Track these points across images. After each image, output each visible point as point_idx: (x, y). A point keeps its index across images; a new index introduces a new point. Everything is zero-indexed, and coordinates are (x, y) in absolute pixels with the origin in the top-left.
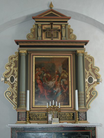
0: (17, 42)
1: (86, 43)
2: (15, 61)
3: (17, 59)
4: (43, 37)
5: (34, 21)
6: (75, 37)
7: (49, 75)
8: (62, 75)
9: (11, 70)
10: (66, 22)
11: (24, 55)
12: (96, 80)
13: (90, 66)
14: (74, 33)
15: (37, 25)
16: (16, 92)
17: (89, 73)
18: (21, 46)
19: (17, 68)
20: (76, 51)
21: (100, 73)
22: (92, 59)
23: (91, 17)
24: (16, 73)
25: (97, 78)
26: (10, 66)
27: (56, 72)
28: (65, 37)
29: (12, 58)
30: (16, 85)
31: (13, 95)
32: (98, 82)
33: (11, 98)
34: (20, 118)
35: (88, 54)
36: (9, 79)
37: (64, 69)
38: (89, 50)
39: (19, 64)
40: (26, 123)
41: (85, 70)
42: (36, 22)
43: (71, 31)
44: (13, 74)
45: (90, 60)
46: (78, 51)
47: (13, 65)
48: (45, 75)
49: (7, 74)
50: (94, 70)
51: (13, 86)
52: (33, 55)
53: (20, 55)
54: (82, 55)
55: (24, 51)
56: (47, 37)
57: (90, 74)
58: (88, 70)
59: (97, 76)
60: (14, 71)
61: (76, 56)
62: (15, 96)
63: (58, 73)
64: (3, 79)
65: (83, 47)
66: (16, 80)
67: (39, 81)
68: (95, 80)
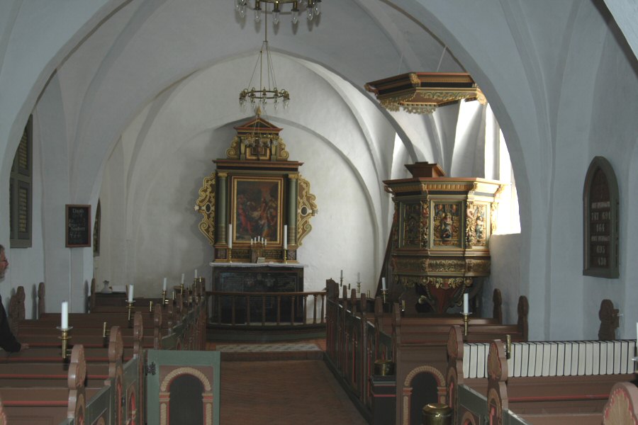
0: (214, 162)
1: (301, 164)
2: (211, 185)
3: (213, 182)
4: (247, 154)
5: (235, 132)
6: (287, 154)
7: (253, 203)
8: (270, 204)
9: (206, 196)
10: (277, 134)
11: (224, 179)
12: (311, 211)
13: (304, 193)
14: (287, 149)
15: (240, 137)
16: (213, 223)
17: (303, 203)
18: (219, 167)
19: (213, 194)
20: (288, 175)
21: (316, 202)
22: (307, 184)
23: (309, 128)
24: (213, 200)
25: (312, 209)
26: (205, 191)
27: (262, 199)
28: (276, 154)
29: (207, 181)
30: (213, 215)
31: (209, 227)
32: (313, 214)
33: (207, 231)
34: (219, 255)
35: (302, 177)
36: (204, 208)
37: (272, 196)
38: (304, 172)
39: (216, 189)
40: (228, 261)
41: (299, 198)
42: (239, 133)
43: (283, 147)
44: (209, 201)
45: (304, 186)
46: (290, 176)
47: (209, 190)
48: (248, 203)
49: (202, 201)
50: (310, 198)
51: (209, 216)
52: (234, 178)
53: (218, 179)
54: (294, 180)
55: (223, 174)
56: (252, 155)
57: (304, 204)
58: (301, 198)
59: (312, 206)
60: (210, 197)
61: (288, 182)
62: (212, 229)
63: (265, 202)
64: (197, 208)
65: (296, 170)
66: (213, 208)
67: (241, 211)
68: (309, 211)
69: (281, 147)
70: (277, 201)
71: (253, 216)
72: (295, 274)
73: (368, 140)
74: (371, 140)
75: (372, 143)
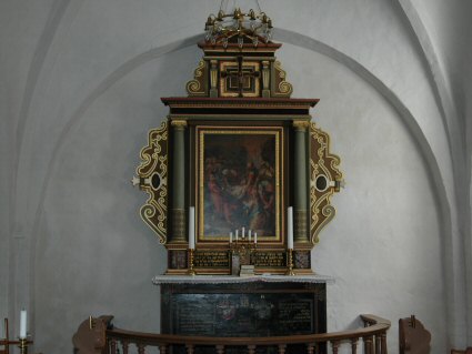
0: (166, 101)
1: (313, 103)
2: (161, 142)
3: (165, 137)
4: (222, 89)
5: (201, 53)
6: (290, 88)
7: (232, 171)
8: (262, 172)
9: (153, 160)
10: (272, 54)
11: (182, 129)
12: (332, 184)
13: (320, 152)
14: (288, 80)
15: (208, 61)
16: (165, 207)
17: (320, 169)
18: (173, 111)
19: (165, 158)
20: (292, 121)
21: (341, 168)
22: (325, 137)
23: (325, 42)
24: (164, 167)
25: (334, 179)
26: (151, 152)
27: (249, 165)
28: (270, 88)
29: (154, 136)
30: (164, 193)
31: (158, 213)
32: (337, 188)
33: (155, 220)
34: (174, 262)
35: (317, 127)
36: (149, 181)
37: (265, 159)
38: (319, 118)
39: (169, 148)
40: (188, 274)
41: (311, 162)
42: (207, 54)
43: (282, 76)
44: (158, 169)
45: (320, 140)
46: (296, 123)
47: (158, 149)
48: (225, 172)
49: (145, 170)
50: (329, 161)
51: (157, 196)
52: (200, 130)
53: (171, 129)
54: (304, 130)
55: (180, 122)
56: (229, 89)
57: (321, 171)
58: (316, 162)
59: (335, 175)
60: (159, 163)
61: (292, 132)
62: (162, 217)
63: (253, 168)
64: (136, 181)
65: (306, 112)
66: (164, 182)
67: (211, 185)
68: (330, 183)
69: (278, 77)
70: (274, 167)
71: (233, 193)
72: (311, 296)
73: (429, 57)
74: (434, 57)
75: (436, 62)
